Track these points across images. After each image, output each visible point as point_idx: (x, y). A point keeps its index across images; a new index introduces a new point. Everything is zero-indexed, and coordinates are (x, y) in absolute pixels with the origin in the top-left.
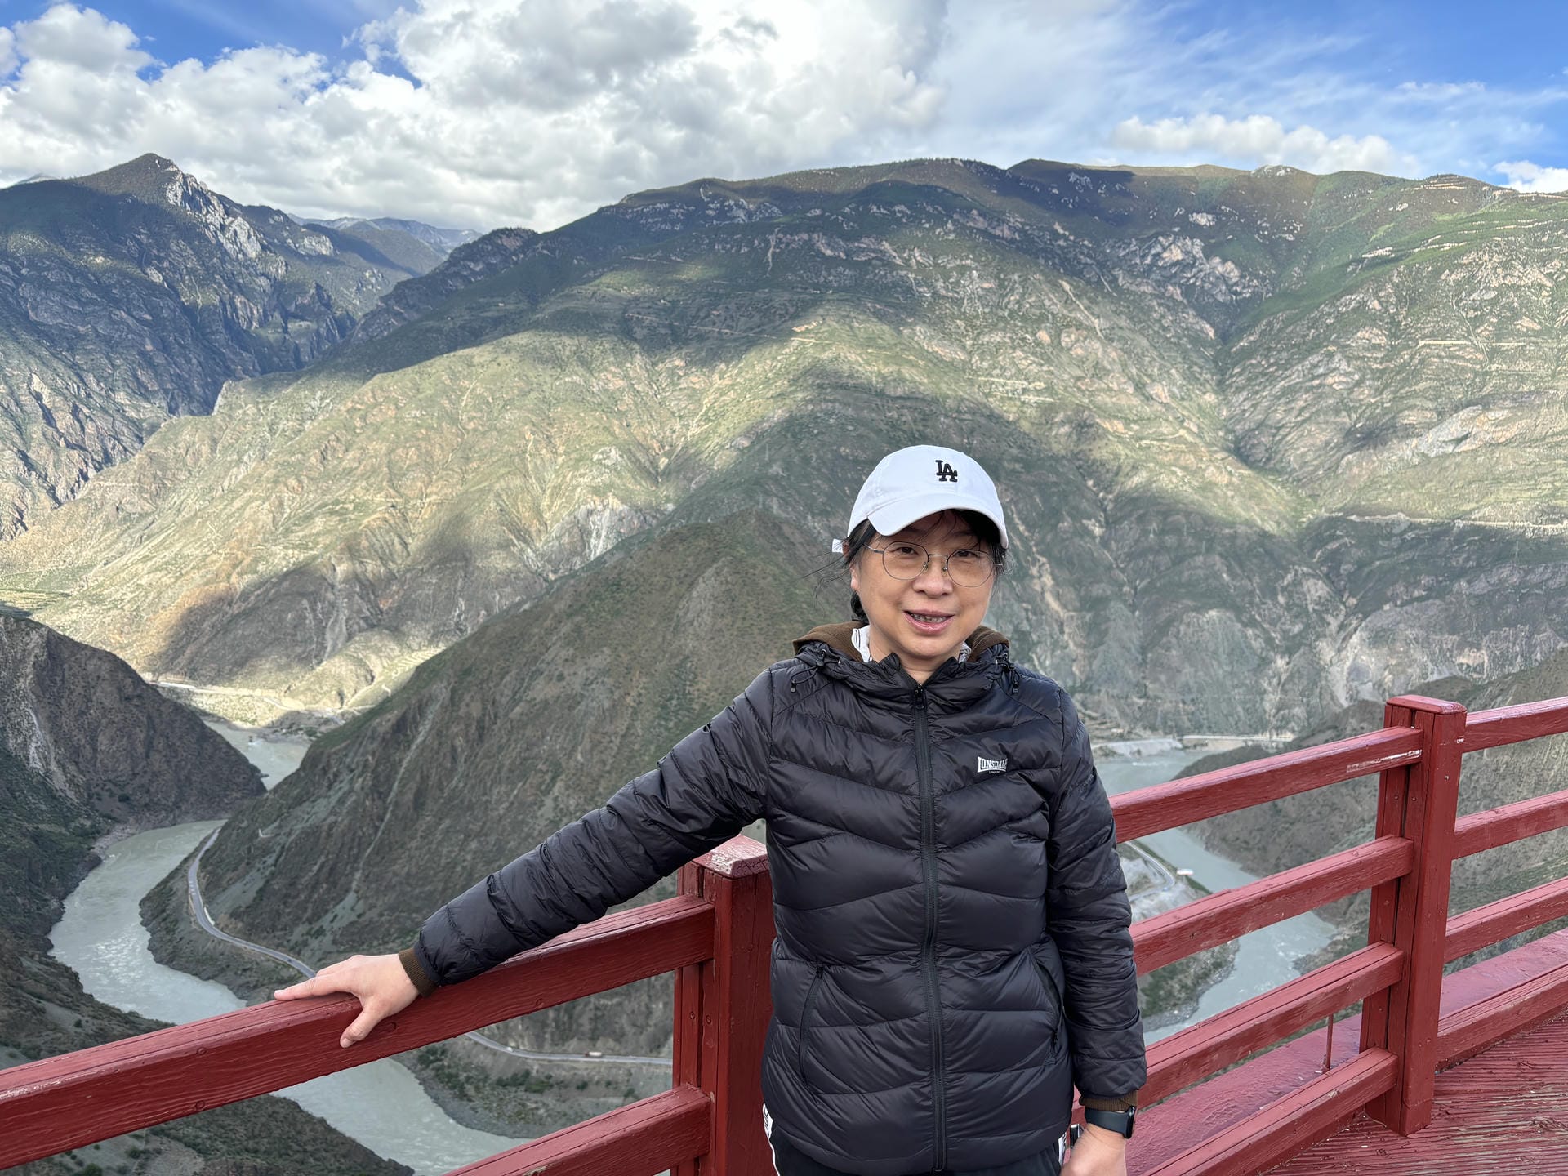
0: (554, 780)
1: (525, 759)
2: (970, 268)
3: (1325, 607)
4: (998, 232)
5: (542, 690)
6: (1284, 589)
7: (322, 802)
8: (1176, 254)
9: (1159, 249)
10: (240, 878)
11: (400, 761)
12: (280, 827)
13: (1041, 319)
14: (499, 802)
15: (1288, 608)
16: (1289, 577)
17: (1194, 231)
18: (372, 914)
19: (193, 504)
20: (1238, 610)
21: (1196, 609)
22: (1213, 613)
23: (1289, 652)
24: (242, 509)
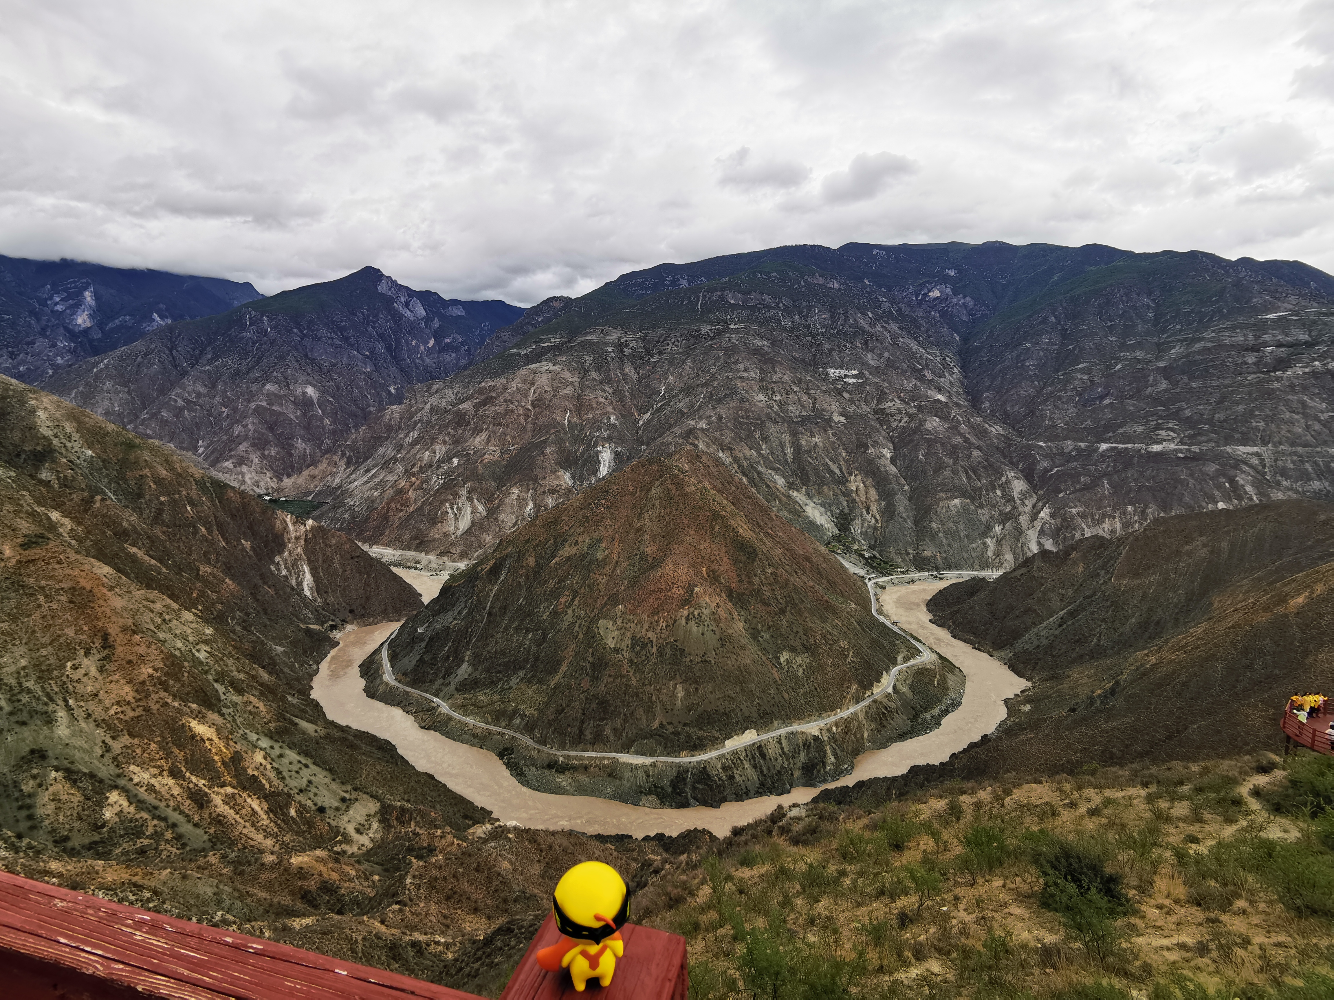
0: (573, 601)
1: (557, 588)
2: (814, 307)
3: (1024, 496)
4: (831, 285)
5: (568, 551)
6: (1000, 486)
7: (450, 613)
8: (936, 293)
9: (926, 291)
10: (408, 654)
11: (491, 590)
12: (428, 627)
13: (855, 334)
14: (544, 612)
15: (1003, 496)
16: (1004, 479)
17: (945, 280)
18: (477, 673)
19: (390, 452)
20: (973, 499)
21: (947, 498)
22: (957, 501)
23: (1003, 523)
24: (416, 454)
